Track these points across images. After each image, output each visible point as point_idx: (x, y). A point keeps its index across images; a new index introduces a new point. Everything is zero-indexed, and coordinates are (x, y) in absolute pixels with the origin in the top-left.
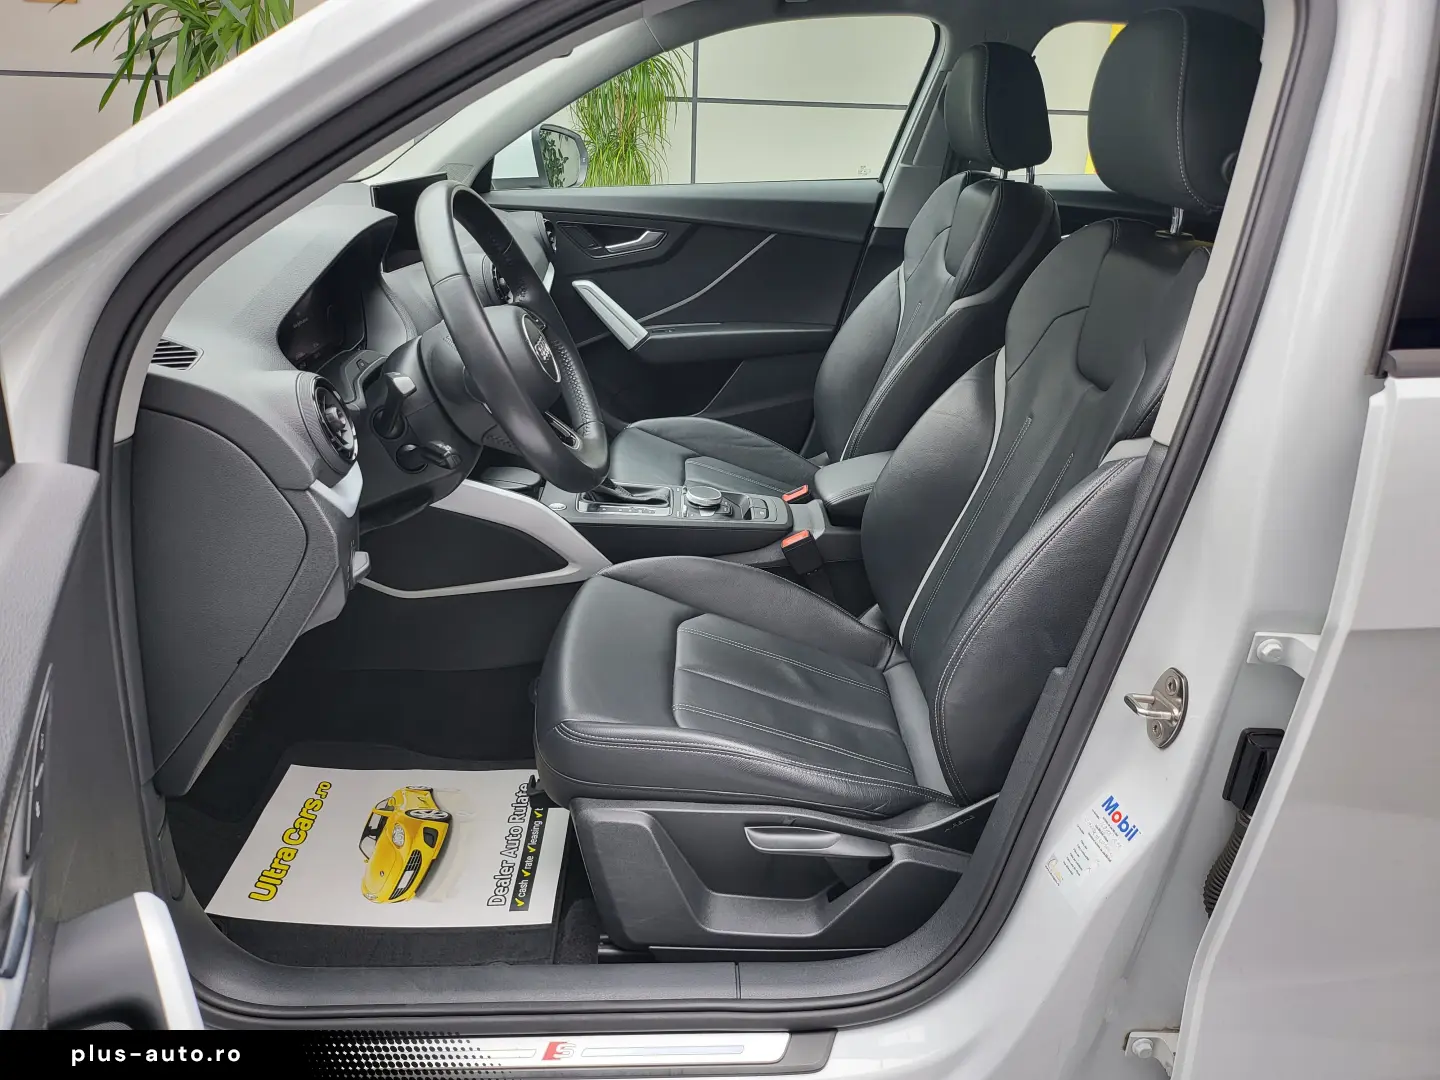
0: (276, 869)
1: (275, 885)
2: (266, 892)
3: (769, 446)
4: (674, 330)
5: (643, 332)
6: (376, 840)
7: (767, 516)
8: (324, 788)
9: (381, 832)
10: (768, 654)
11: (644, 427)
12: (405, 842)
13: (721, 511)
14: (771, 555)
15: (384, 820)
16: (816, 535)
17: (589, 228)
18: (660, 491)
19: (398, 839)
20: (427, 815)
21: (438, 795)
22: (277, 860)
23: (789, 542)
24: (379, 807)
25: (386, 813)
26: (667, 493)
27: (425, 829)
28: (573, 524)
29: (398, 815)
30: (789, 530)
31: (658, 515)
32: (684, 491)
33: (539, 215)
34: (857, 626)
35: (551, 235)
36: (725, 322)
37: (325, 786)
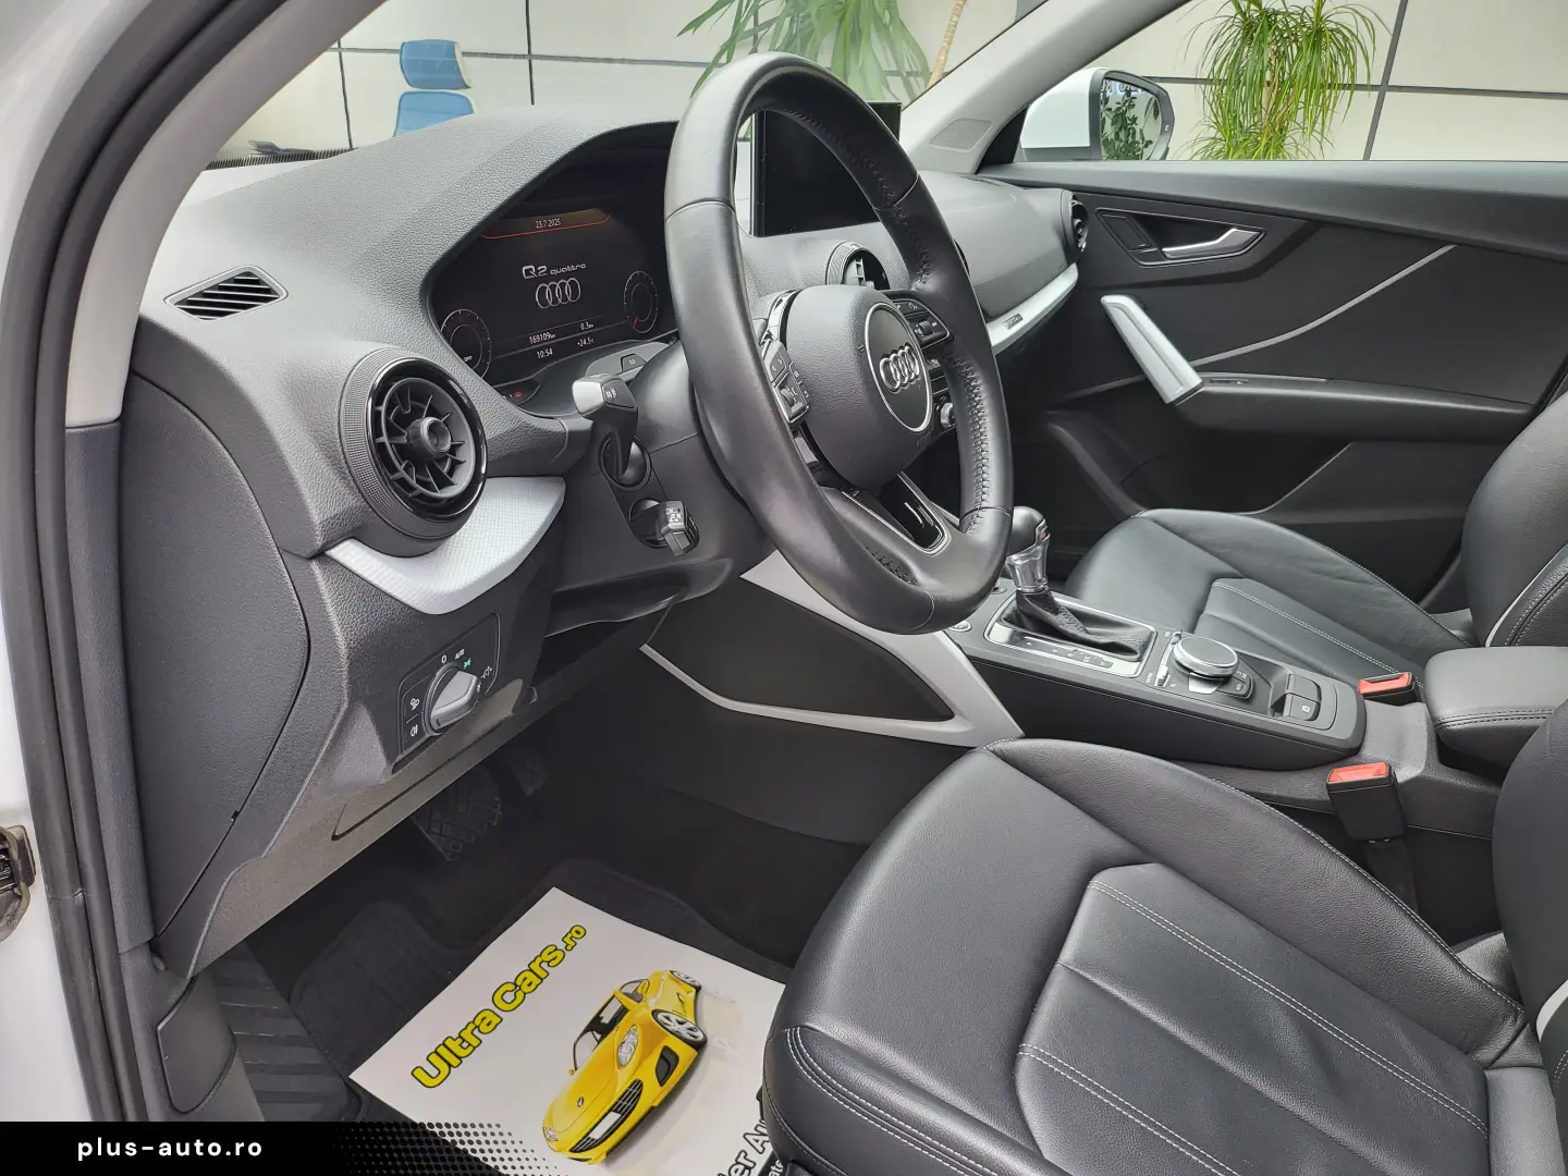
0: (464, 1040)
1: (450, 1065)
2: (434, 1072)
3: (1364, 582)
4: (1246, 383)
5: (1194, 379)
6: (599, 1042)
7: (1315, 717)
8: (576, 934)
9: (611, 1029)
10: (1251, 978)
11: (1161, 520)
12: (633, 1061)
13: (1228, 689)
14: (1306, 787)
15: (623, 1011)
16: (1403, 775)
17: (1144, 221)
18: (1131, 631)
19: (625, 1053)
20: (676, 1027)
21: (704, 999)
22: (472, 1026)
23: (1344, 775)
24: (625, 990)
25: (628, 1003)
26: (1144, 638)
27: (666, 1049)
28: (971, 658)
29: (640, 1013)
30: (1349, 753)
31: (1119, 671)
32: (1174, 639)
33: (1070, 194)
34: (1451, 968)
35: (1079, 225)
36: (1335, 377)
37: (578, 932)
